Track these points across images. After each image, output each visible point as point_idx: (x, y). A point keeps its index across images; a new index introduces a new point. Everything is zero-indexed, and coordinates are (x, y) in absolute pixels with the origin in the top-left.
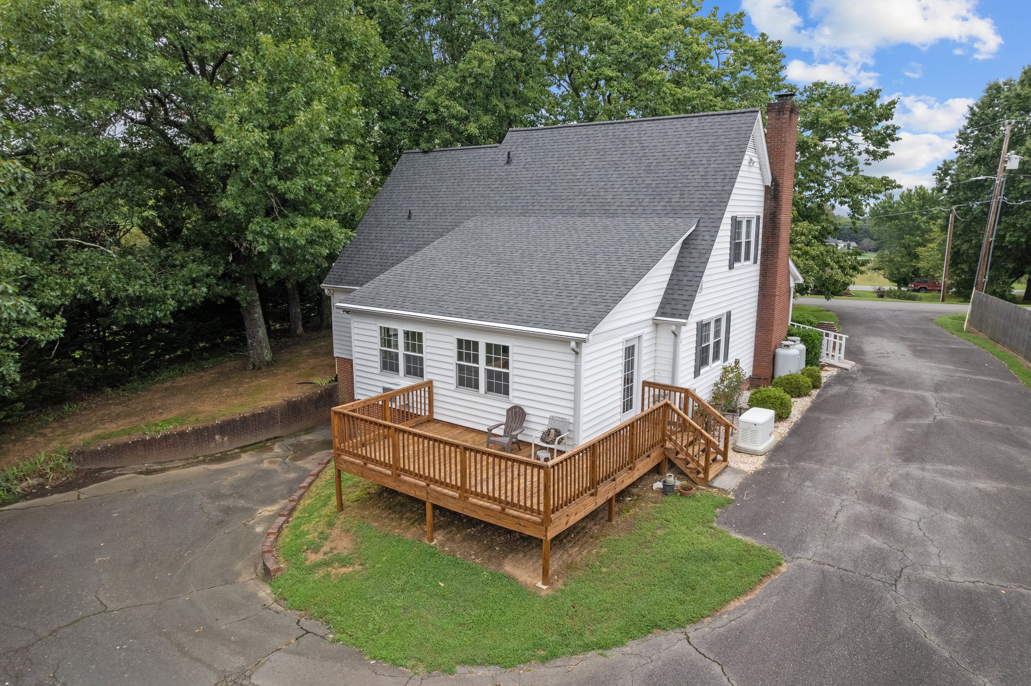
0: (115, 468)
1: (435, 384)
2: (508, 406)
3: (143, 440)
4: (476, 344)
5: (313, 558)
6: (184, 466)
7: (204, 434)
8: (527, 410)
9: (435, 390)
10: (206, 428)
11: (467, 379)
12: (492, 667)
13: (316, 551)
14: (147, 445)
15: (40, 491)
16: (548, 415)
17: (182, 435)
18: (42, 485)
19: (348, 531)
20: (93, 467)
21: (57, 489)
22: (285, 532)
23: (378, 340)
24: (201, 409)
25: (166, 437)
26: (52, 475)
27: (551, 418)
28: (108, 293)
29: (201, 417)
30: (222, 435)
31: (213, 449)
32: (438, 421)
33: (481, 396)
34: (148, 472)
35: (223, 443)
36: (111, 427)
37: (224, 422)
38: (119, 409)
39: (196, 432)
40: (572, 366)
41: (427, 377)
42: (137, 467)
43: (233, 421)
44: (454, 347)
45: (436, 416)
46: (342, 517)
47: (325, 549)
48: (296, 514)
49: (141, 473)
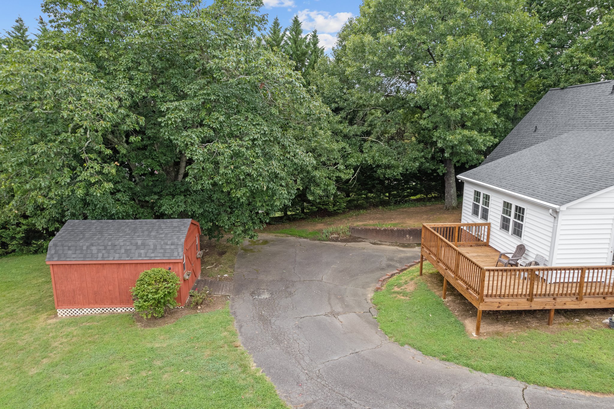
0: (363, 239)
1: (492, 225)
2: (519, 244)
3: (376, 229)
4: (511, 204)
5: (396, 289)
6: (389, 245)
7: (402, 233)
8: (526, 248)
9: (492, 229)
10: (403, 230)
11: (505, 226)
12: (419, 352)
13: (399, 287)
14: (377, 232)
15: (336, 240)
16: (536, 253)
17: (392, 231)
18: (338, 238)
19: (416, 284)
20: (357, 236)
21: (342, 241)
22: (395, 277)
23: (473, 197)
24: (408, 222)
25: (385, 230)
26: (341, 235)
27: (537, 255)
28: (375, 161)
29: (404, 225)
30: (410, 235)
31: (404, 241)
32: (491, 247)
33: (509, 236)
34: (374, 244)
35: (410, 239)
36: (371, 222)
37: (412, 229)
38: (380, 216)
39: (398, 231)
40: (552, 225)
41: (489, 221)
42: (372, 241)
43: (416, 230)
44: (501, 205)
45: (490, 244)
46: (419, 278)
47: (403, 288)
48: (405, 272)
49: (372, 243)
